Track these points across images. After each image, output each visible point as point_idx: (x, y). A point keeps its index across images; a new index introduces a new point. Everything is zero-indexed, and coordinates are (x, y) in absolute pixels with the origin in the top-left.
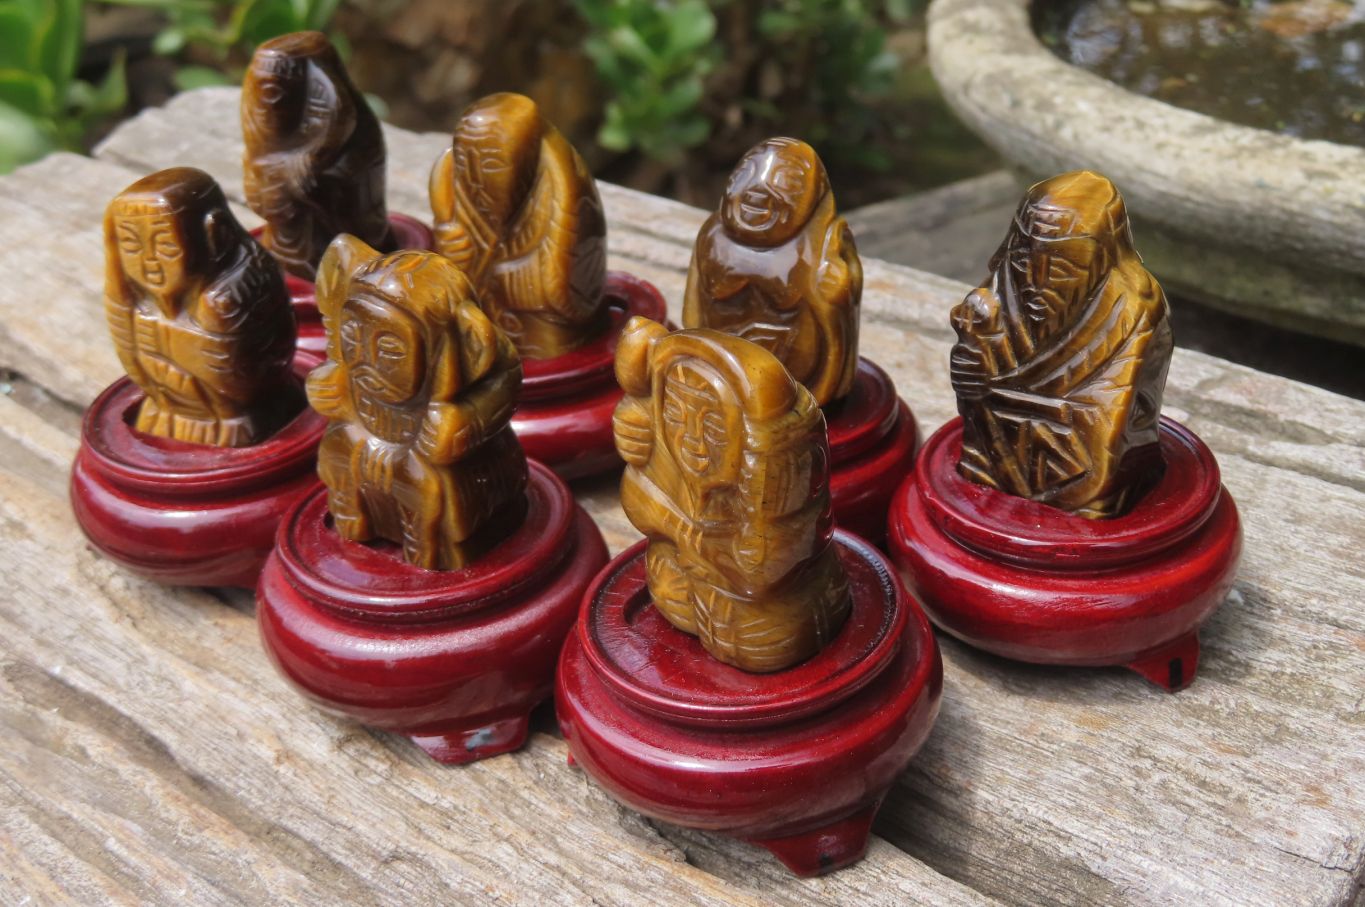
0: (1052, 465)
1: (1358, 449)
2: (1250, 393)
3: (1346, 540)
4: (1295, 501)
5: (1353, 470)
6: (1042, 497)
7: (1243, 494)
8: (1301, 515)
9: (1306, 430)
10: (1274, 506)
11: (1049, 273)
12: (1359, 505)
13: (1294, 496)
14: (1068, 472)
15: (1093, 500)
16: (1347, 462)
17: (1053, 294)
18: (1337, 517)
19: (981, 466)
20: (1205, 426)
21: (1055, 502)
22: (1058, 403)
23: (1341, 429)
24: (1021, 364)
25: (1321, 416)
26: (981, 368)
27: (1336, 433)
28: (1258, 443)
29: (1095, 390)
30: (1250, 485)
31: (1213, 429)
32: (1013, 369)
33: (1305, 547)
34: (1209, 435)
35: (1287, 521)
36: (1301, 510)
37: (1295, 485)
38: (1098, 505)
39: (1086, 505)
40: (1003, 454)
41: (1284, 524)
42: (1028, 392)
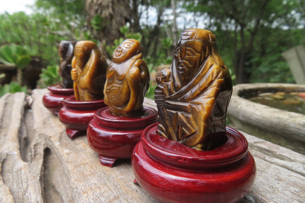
0: (184, 129)
1: (302, 165)
2: (269, 146)
3: (297, 190)
4: (279, 174)
5: (301, 169)
6: (180, 142)
7: (262, 169)
8: (281, 178)
9: (285, 157)
10: (271, 174)
11: (185, 54)
12: (302, 180)
13: (279, 173)
14: (189, 132)
15: (198, 144)
16: (299, 167)
17: (187, 62)
18: (294, 182)
19: (162, 131)
20: (254, 151)
21: (184, 144)
22: (187, 105)
23: (297, 159)
24: (176, 91)
25: (290, 155)
26: (163, 93)
27: (295, 160)
28: (269, 158)
29: (200, 99)
30: (264, 167)
31: (256, 152)
32: (173, 93)
33: (281, 189)
34: (254, 153)
35: (276, 179)
36: (281, 177)
37: (280, 170)
38: (199, 146)
39: (195, 146)
40: (169, 126)
41: (274, 180)
42: (178, 101)
